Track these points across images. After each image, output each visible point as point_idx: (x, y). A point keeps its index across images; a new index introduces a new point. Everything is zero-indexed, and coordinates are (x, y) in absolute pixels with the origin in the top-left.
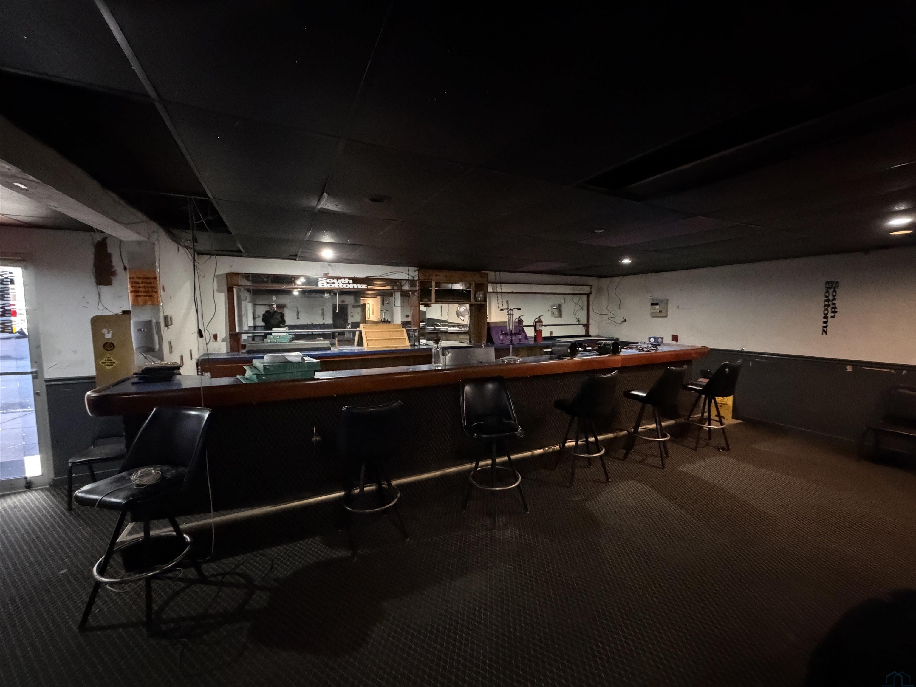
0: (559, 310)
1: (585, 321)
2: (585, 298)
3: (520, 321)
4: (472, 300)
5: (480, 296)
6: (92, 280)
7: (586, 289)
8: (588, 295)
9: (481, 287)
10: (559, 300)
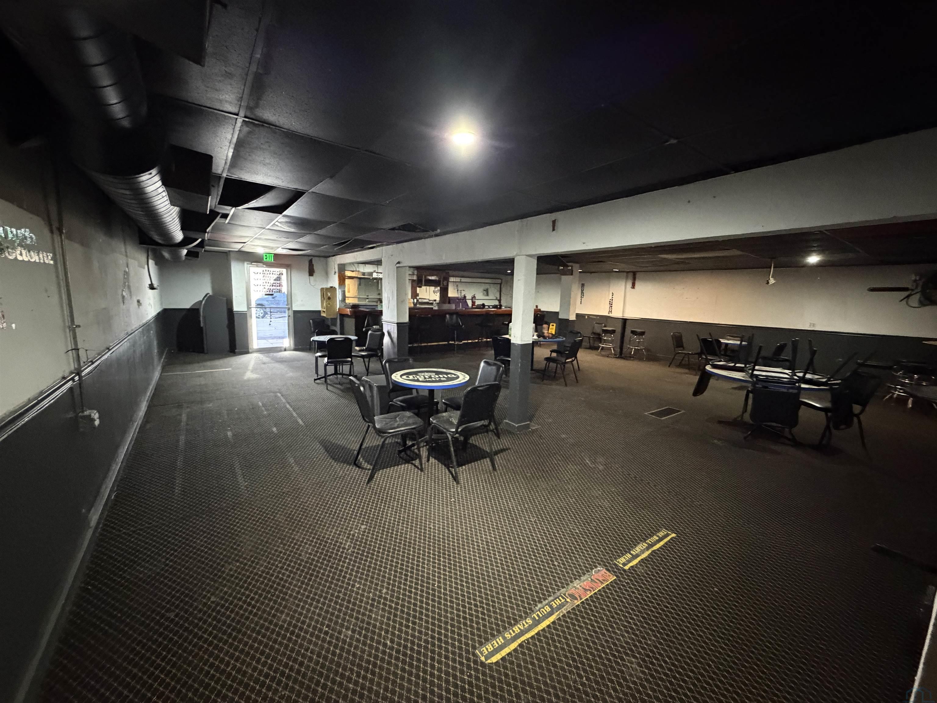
0: (487, 292)
1: (499, 298)
2: (499, 286)
3: (465, 297)
4: (442, 286)
5: (445, 283)
6: (308, 274)
7: (499, 281)
8: (501, 284)
9: (446, 279)
10: (487, 286)
